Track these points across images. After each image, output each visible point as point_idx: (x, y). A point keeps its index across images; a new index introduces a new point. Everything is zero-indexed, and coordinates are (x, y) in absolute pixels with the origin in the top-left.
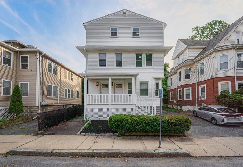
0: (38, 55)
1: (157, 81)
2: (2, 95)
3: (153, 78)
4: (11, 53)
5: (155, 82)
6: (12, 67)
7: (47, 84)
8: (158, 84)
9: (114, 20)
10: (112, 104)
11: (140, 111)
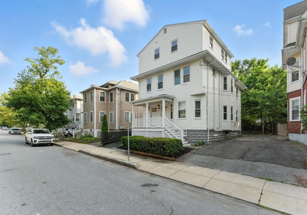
0: (117, 90)
1: (197, 99)
2: (100, 122)
3: (191, 95)
4: (104, 93)
5: (194, 100)
6: (105, 102)
7: (125, 112)
8: (200, 101)
9: (156, 42)
10: (149, 128)
11: (168, 134)
